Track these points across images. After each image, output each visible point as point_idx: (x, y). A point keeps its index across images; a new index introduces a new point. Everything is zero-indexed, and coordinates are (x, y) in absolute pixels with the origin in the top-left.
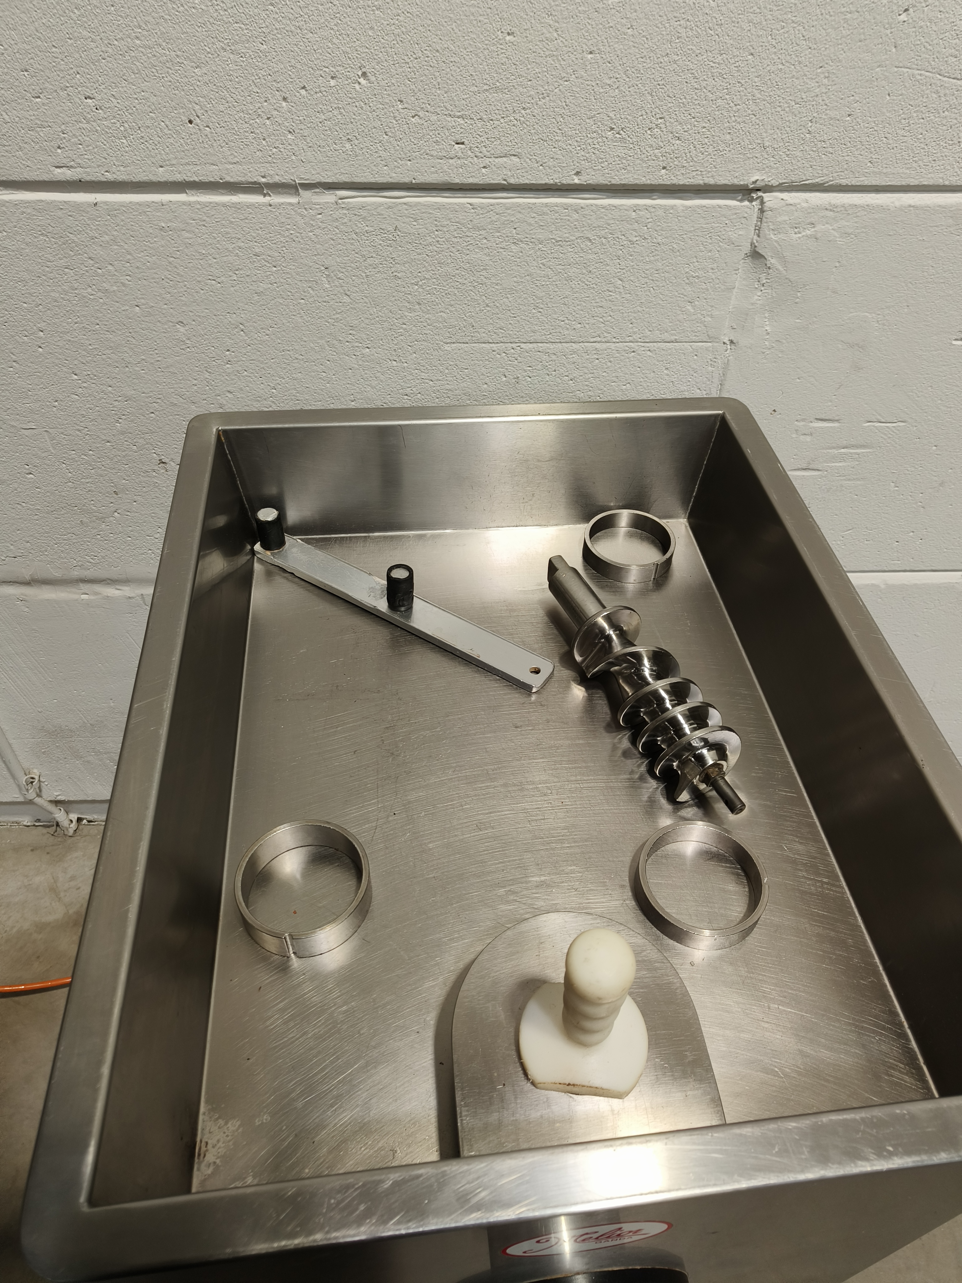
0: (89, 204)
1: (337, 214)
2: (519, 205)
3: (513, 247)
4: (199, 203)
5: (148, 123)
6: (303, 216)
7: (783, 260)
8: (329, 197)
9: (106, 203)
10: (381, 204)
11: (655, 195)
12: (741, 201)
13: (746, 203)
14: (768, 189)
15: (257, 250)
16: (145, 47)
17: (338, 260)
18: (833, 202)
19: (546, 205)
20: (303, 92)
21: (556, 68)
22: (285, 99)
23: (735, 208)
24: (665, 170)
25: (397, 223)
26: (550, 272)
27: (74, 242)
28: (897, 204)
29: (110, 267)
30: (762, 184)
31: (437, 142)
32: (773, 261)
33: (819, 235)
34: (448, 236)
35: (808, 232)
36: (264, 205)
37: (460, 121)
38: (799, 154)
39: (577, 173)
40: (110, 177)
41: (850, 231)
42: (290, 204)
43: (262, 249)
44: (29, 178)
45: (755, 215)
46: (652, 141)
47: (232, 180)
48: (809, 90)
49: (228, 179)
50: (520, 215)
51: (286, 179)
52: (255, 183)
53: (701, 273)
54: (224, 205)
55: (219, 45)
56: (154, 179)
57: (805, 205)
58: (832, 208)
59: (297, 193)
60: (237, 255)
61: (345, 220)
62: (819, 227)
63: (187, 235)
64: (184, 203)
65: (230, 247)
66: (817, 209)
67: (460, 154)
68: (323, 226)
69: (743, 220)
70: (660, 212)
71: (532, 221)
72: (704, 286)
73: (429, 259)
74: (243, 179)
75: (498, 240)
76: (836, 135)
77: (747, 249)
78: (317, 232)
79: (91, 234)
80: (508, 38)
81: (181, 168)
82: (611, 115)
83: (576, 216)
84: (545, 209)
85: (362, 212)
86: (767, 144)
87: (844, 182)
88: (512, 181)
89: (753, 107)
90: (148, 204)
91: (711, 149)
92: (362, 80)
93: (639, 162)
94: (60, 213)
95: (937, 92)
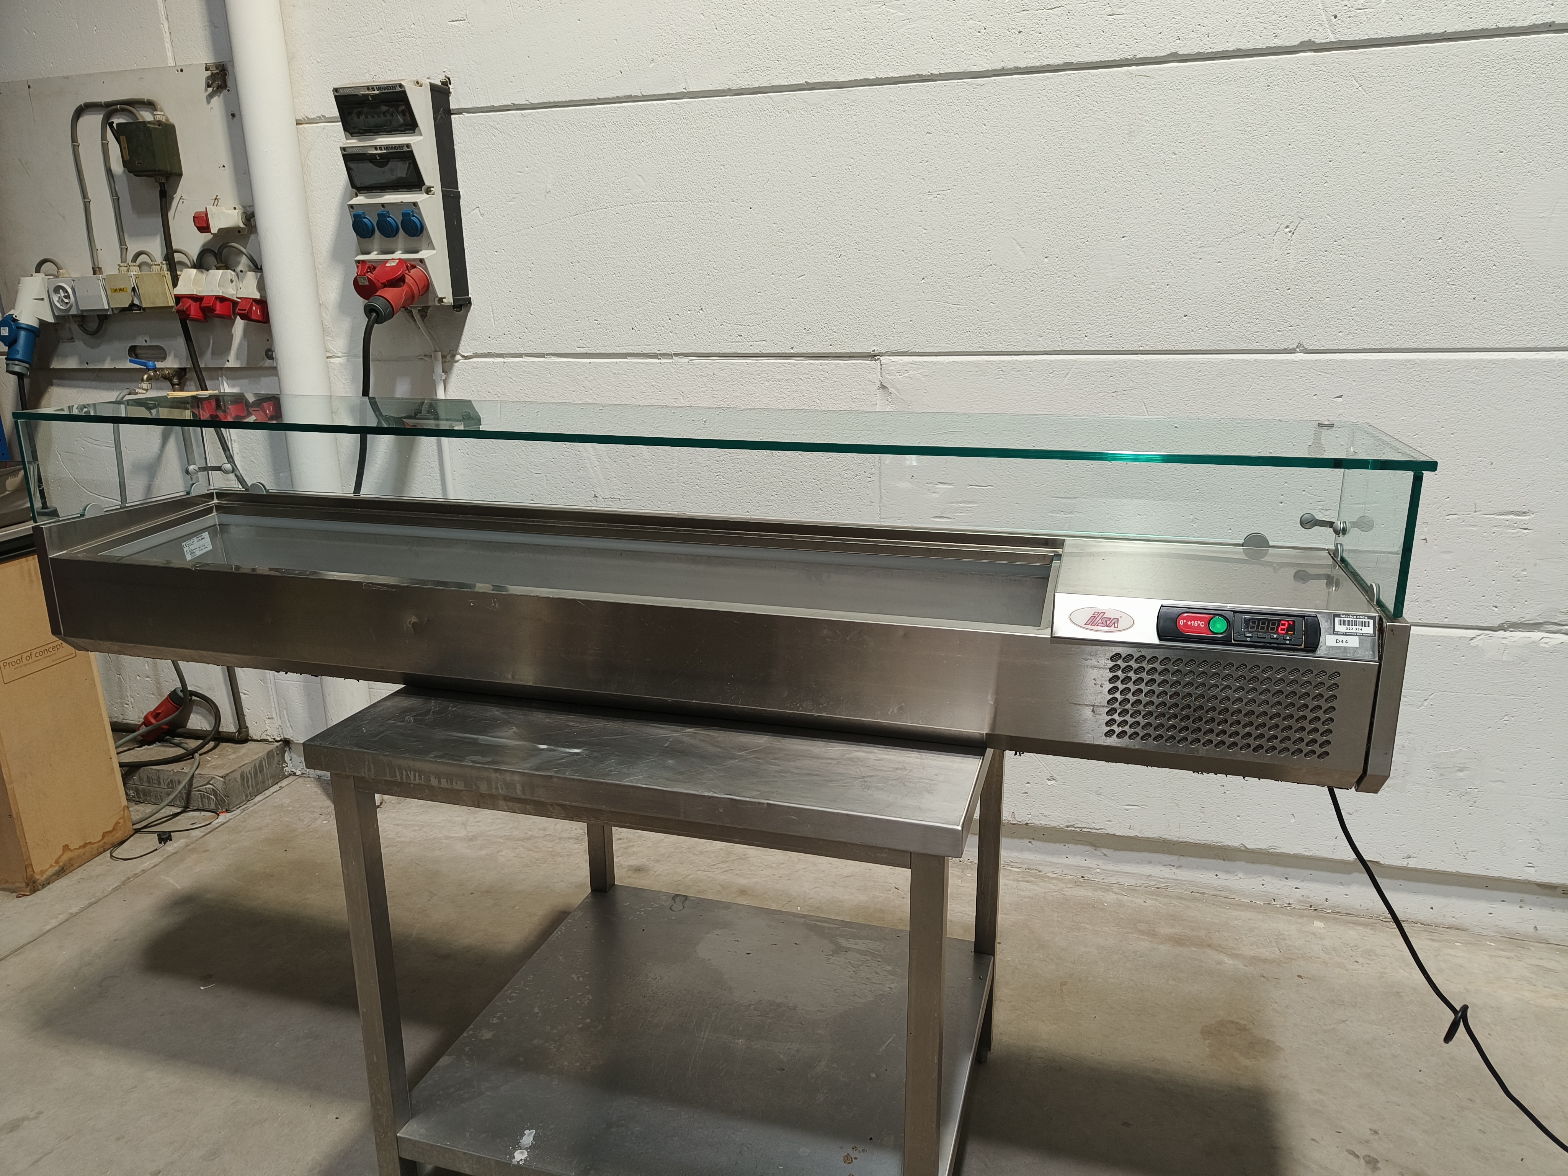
0: (587, 363)
1: (688, 367)
2: (768, 363)
3: (766, 382)
4: (631, 362)
5: (616, 330)
6: (674, 368)
7: (896, 388)
8: (686, 360)
9: (594, 362)
10: (707, 363)
11: (830, 359)
12: (871, 361)
13: (874, 362)
14: (881, 354)
15: (653, 383)
16: (620, 301)
17: (688, 388)
18: (914, 360)
19: (780, 363)
20: (677, 316)
21: (778, 305)
22: (670, 319)
23: (868, 364)
24: (831, 347)
25: (714, 371)
26: (785, 396)
27: (578, 379)
28: (947, 361)
29: (591, 391)
30: (878, 352)
31: (730, 335)
32: (892, 389)
33: (911, 376)
34: (736, 377)
35: (906, 375)
36: (658, 363)
37: (740, 326)
38: (892, 338)
39: (792, 348)
40: (598, 351)
41: (927, 374)
42: (669, 363)
43: (655, 383)
44: (567, 352)
45: (879, 367)
46: (823, 334)
47: (646, 352)
48: (889, 311)
49: (644, 352)
50: (768, 368)
51: (668, 352)
52: (655, 353)
53: (858, 396)
54: (642, 363)
55: (647, 299)
56: (615, 352)
57: (901, 362)
58: (914, 363)
59: (672, 358)
60: (645, 386)
61: (692, 370)
62: (911, 372)
63: (625, 376)
64: (626, 362)
65: (642, 382)
66: (906, 364)
67: (740, 340)
68: (682, 372)
69: (874, 370)
70: (833, 366)
71: (774, 370)
72: (861, 403)
73: (728, 388)
74: (650, 352)
75: (760, 380)
76: (907, 330)
77: (879, 384)
78: (680, 375)
79: (586, 376)
80: (758, 294)
81: (626, 347)
82: (804, 323)
83: (794, 368)
84: (780, 365)
85: (699, 366)
86: (876, 334)
87: (917, 351)
88: (763, 352)
89: (866, 318)
90: (611, 363)
91: (850, 337)
92: (701, 311)
93: (818, 342)
94: (575, 367)
95: (949, 310)
